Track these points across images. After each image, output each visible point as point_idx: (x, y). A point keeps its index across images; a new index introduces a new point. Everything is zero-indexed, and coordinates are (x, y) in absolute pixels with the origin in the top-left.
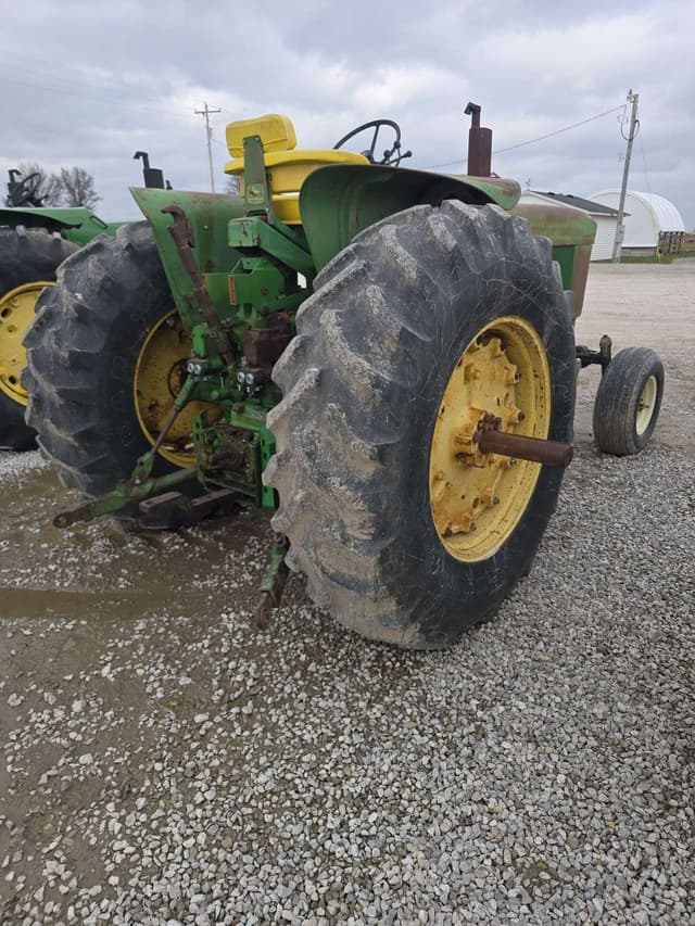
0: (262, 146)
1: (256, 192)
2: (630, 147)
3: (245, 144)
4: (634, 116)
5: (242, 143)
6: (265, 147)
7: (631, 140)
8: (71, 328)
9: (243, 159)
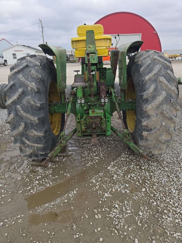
0: (94, 33)
1: (91, 47)
2: (43, 34)
3: (87, 32)
4: (42, 26)
5: (86, 32)
6: (95, 34)
7: (42, 32)
8: (35, 95)
9: (85, 37)
